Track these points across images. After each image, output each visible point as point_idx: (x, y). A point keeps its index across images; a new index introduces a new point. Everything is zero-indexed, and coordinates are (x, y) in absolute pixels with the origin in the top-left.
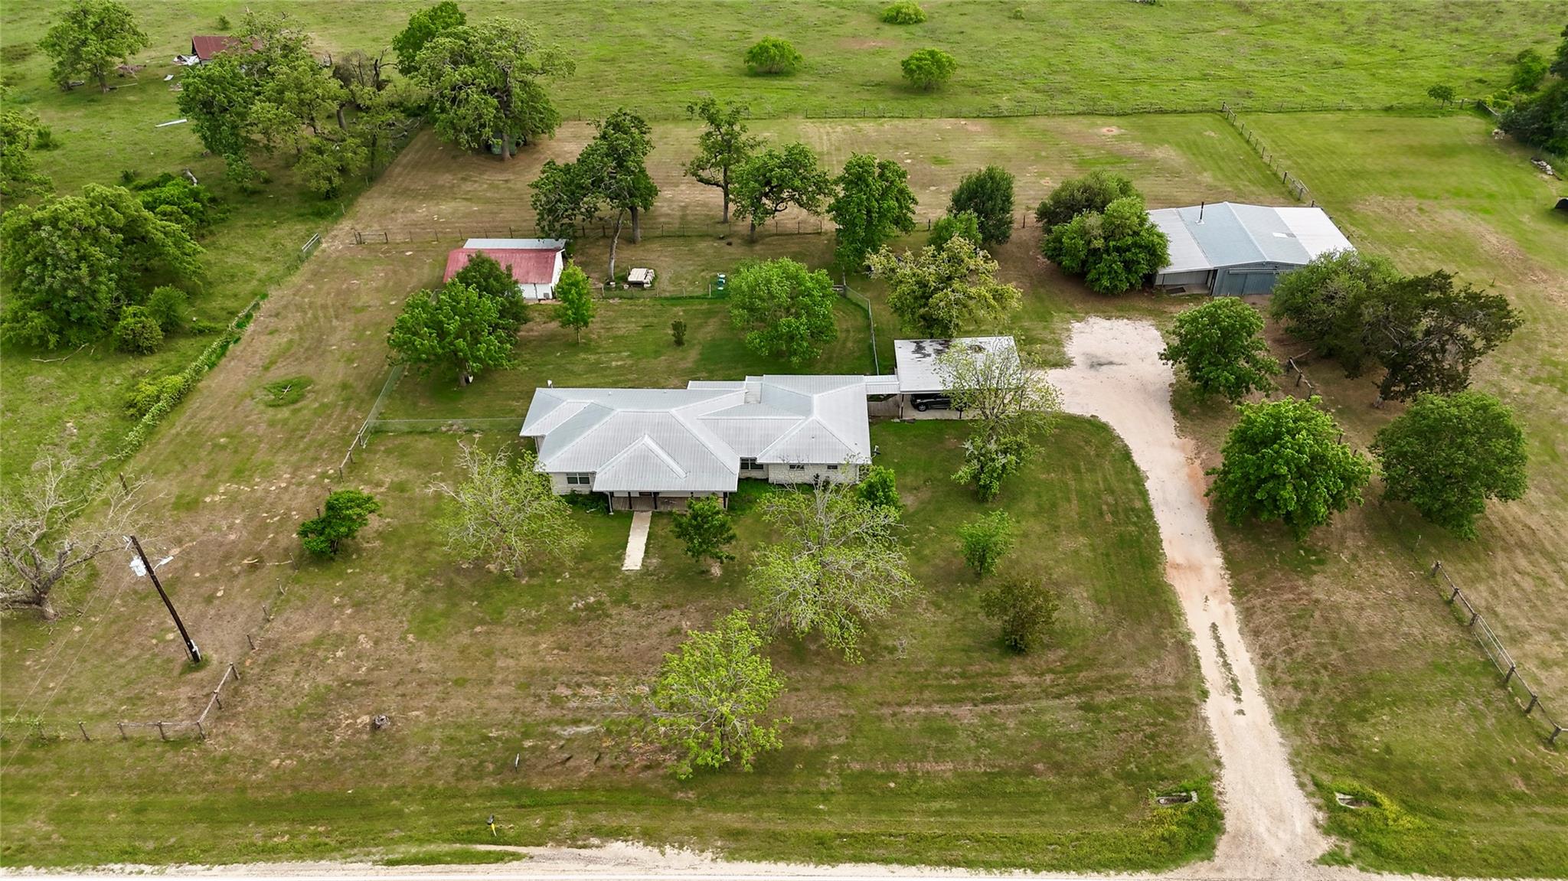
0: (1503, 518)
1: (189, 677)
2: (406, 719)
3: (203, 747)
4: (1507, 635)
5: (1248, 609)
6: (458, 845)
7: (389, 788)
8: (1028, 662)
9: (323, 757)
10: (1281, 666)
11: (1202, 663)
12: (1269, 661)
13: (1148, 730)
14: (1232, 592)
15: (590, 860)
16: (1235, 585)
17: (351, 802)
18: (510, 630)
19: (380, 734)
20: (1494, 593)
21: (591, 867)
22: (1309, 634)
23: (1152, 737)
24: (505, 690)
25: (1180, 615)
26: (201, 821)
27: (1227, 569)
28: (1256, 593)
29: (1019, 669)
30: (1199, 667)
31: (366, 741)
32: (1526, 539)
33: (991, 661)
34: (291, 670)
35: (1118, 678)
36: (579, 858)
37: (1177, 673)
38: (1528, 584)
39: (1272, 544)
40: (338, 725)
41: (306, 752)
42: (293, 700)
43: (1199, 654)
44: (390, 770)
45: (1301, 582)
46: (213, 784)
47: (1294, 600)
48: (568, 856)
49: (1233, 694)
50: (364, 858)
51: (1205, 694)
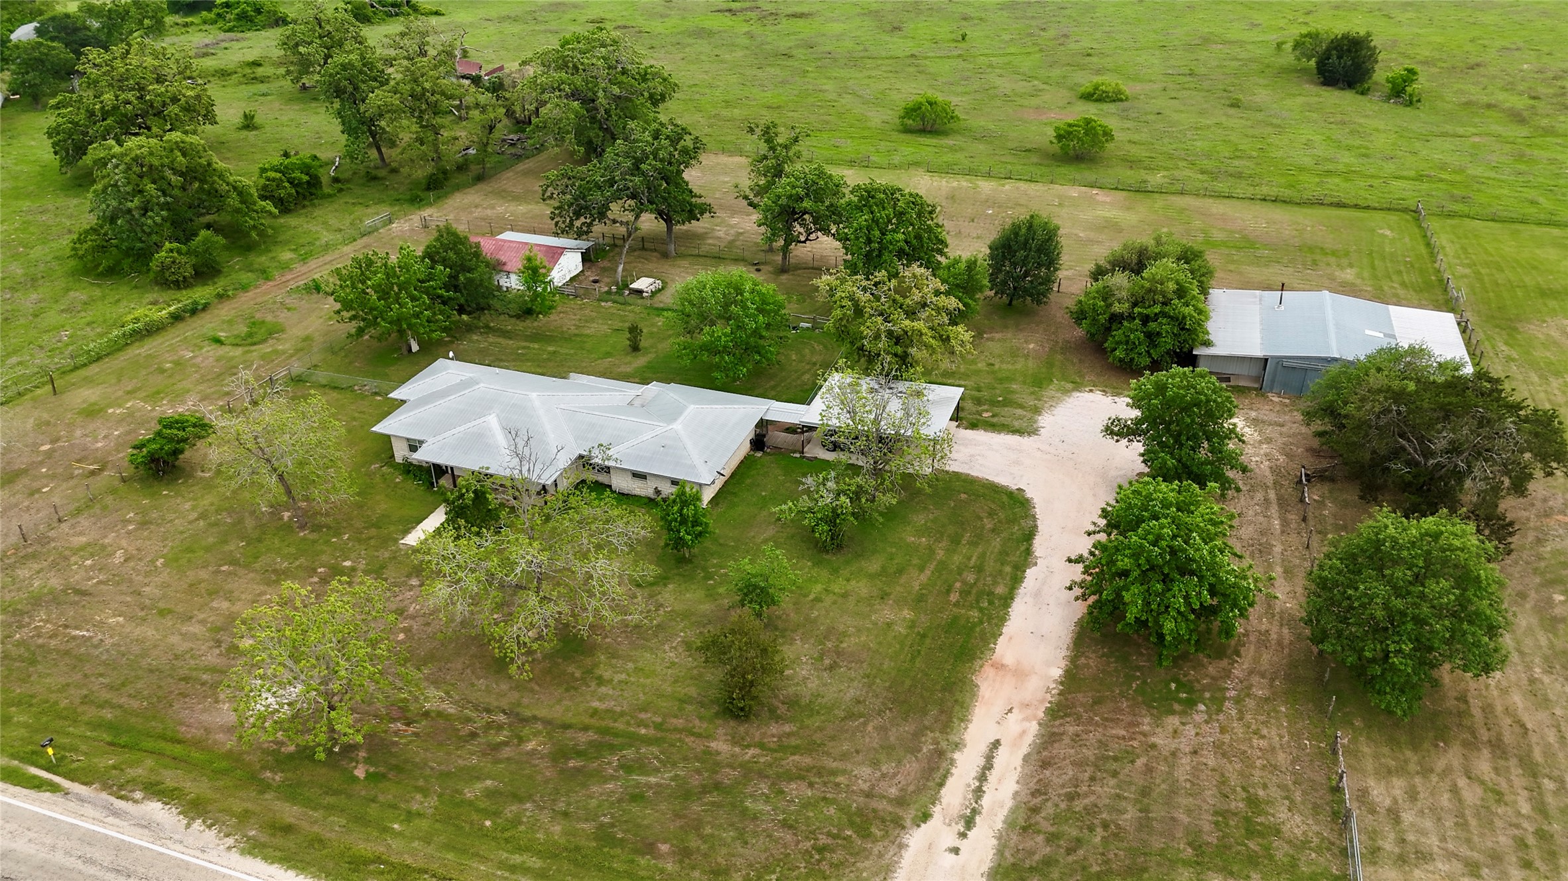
0: (1490, 706)
4: (1397, 850)
5: (1054, 734)
8: (742, 729)
10: (1049, 809)
11: (950, 782)
12: (1037, 800)
13: (823, 840)
14: (1049, 711)
15: (117, 813)
16: (1059, 704)
18: (253, 575)
20: (1413, 795)
21: (111, 819)
22: (1112, 782)
23: (821, 850)
24: (196, 629)
25: (962, 721)
27: (1062, 683)
28: (1079, 717)
29: (726, 734)
30: (941, 785)
32: (1508, 738)
33: (701, 718)
34: (38, 567)
35: (834, 773)
36: (110, 807)
37: (908, 785)
38: (1471, 795)
39: (1139, 668)
42: (15, 594)
43: (954, 770)
45: (1147, 720)
47: (1124, 738)
48: (101, 802)
49: (961, 827)
51: (926, 817)
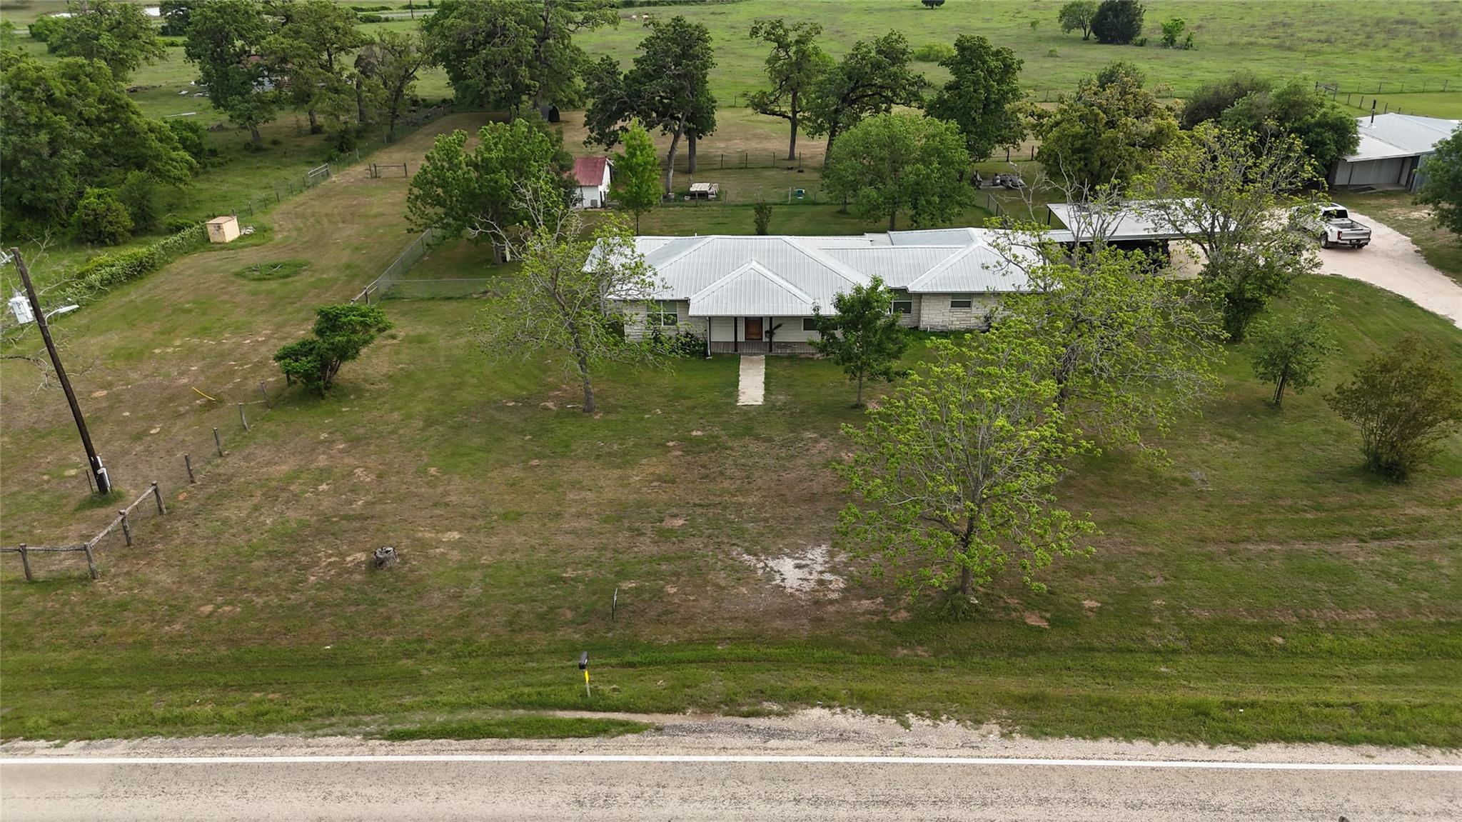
1: (88, 513)
2: (427, 557)
3: (89, 589)
6: (521, 711)
7: (395, 642)
9: (286, 603)
15: (770, 734)
17: (329, 661)
18: (583, 463)
19: (381, 574)
21: (773, 743)
24: (583, 523)
26: (64, 686)
31: (359, 583)
34: (249, 504)
36: (747, 730)
40: (316, 563)
41: (259, 596)
42: (245, 537)
44: (397, 619)
46: (96, 638)
48: (727, 728)
50: (348, 730)
